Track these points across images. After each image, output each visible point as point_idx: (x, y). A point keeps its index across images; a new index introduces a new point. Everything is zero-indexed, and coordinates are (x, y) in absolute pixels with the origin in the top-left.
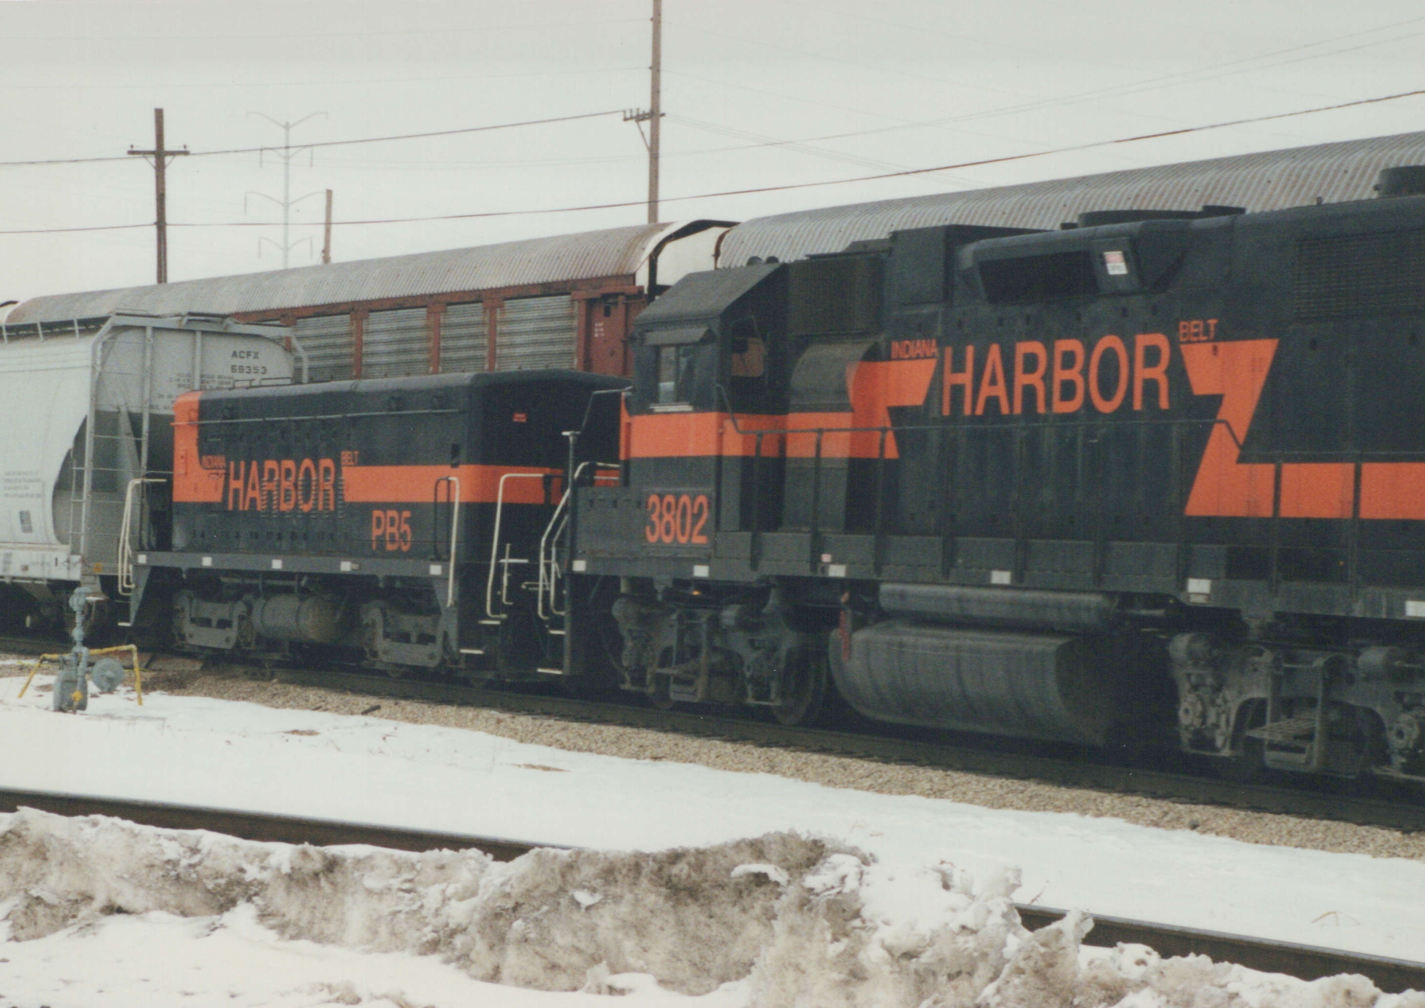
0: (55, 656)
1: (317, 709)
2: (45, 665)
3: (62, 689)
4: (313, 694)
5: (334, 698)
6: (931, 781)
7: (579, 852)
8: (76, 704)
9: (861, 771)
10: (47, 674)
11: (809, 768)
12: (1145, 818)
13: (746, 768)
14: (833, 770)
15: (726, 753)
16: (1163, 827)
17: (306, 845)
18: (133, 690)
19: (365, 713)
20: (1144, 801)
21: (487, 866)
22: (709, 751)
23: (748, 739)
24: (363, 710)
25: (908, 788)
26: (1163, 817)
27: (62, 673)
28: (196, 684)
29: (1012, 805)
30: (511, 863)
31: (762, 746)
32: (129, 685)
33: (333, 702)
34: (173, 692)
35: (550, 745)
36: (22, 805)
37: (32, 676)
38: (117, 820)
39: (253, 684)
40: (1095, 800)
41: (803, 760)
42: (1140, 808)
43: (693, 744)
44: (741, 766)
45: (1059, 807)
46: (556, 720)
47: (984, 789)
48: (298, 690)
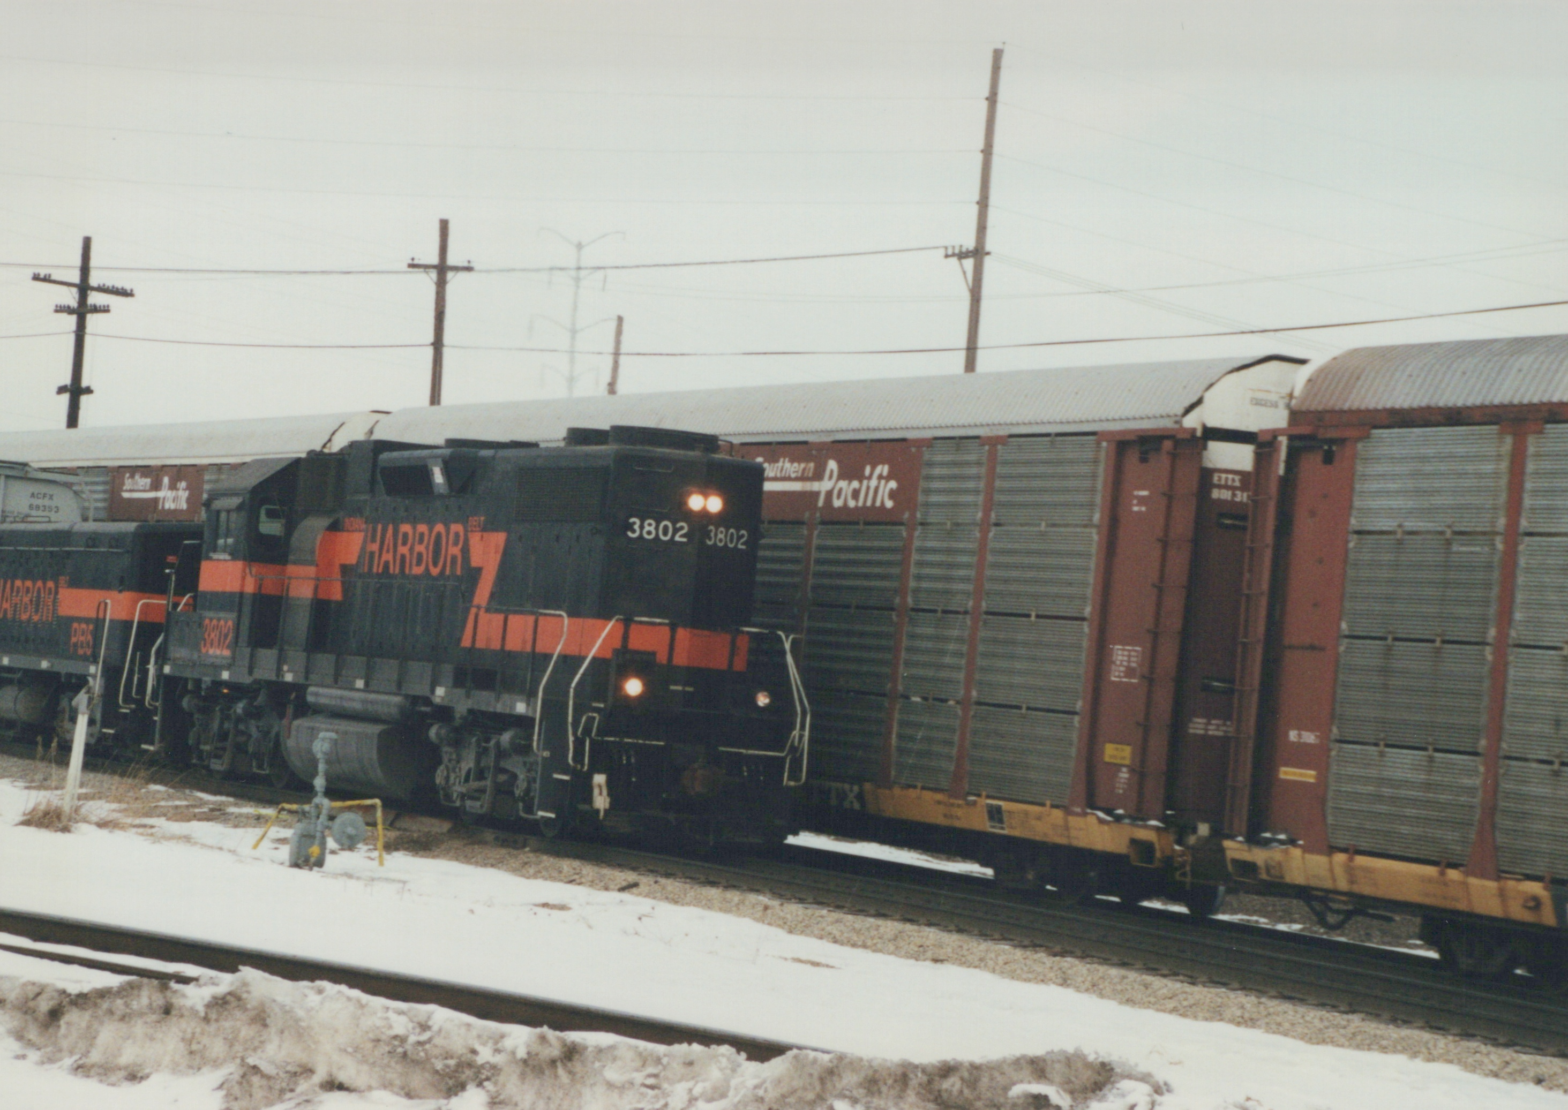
0: (294, 807)
1: (571, 882)
2: (284, 815)
3: (299, 842)
4: (567, 865)
5: (589, 870)
6: (1242, 1007)
7: (841, 1058)
8: (313, 860)
9: (1165, 991)
10: (284, 827)
11: (1106, 983)
12: (1484, 1067)
13: (1036, 978)
14: (1133, 989)
15: (1015, 960)
16: (1503, 1078)
17: (545, 1029)
18: (375, 849)
19: (622, 889)
20: (1483, 1048)
21: (739, 1065)
22: (997, 956)
23: (1041, 946)
24: (619, 886)
25: (1216, 1014)
26: (1505, 1067)
27: (300, 826)
28: (443, 847)
29: (1332, 1042)
30: (766, 1064)
31: (1055, 955)
32: (371, 844)
33: (588, 874)
34: (417, 853)
35: (821, 938)
36: (245, 964)
37: (269, 828)
38: (343, 988)
39: (503, 851)
40: (1427, 1043)
41: (1100, 974)
42: (1478, 1055)
43: (978, 947)
44: (1030, 976)
45: (1385, 1048)
46: (829, 911)
47: (1301, 1021)
48: (552, 859)
